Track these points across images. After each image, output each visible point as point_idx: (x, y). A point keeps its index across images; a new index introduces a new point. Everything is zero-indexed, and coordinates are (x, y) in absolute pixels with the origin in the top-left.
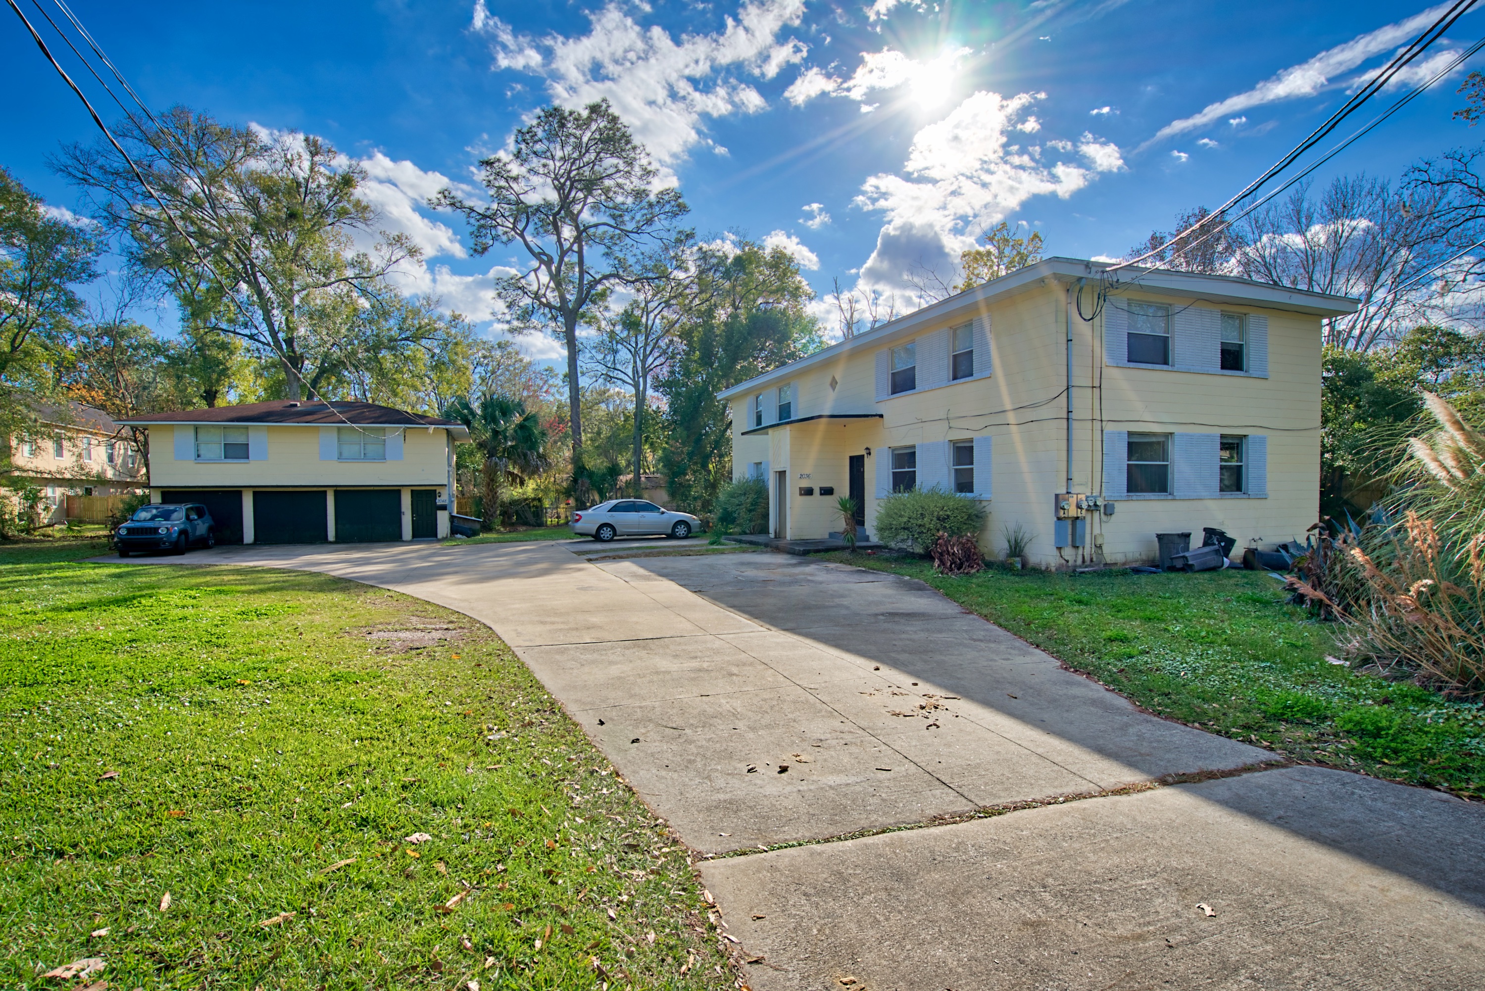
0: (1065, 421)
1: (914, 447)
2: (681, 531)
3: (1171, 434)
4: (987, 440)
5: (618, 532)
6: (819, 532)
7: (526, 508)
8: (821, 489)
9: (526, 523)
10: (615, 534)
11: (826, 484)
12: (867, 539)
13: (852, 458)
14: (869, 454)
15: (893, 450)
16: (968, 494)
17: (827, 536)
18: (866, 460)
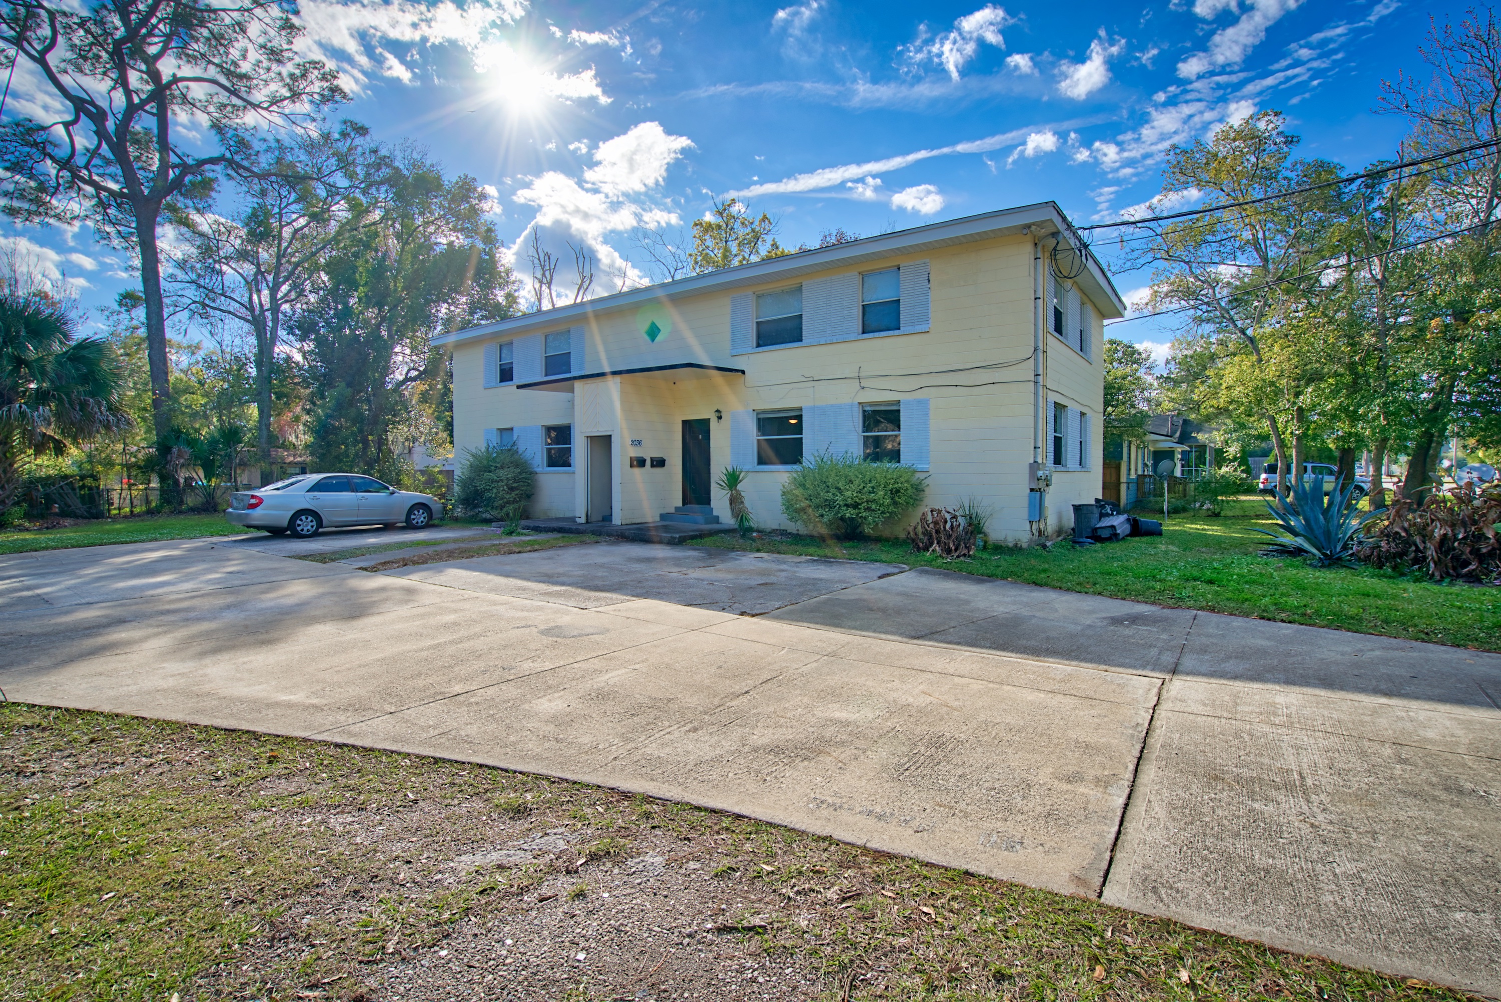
0: (1032, 384)
1: (801, 409)
2: (420, 517)
3: (1065, 407)
4: (923, 404)
5: (325, 522)
6: (650, 515)
7: (67, 490)
8: (652, 459)
9: (74, 515)
10: (320, 524)
11: (657, 454)
12: (716, 520)
13: (687, 425)
14: (720, 418)
15: (758, 413)
16: (894, 465)
17: (658, 519)
18: (714, 425)
